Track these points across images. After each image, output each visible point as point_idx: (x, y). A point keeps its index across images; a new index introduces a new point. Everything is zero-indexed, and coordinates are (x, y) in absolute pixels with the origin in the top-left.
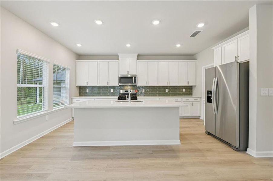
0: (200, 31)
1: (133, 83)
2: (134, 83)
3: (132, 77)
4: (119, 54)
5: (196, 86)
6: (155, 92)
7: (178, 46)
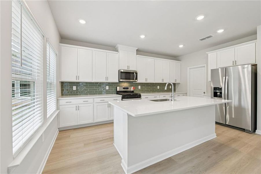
0: (212, 36)
1: (134, 79)
5: (179, 83)
6: (149, 89)
7: (181, 46)
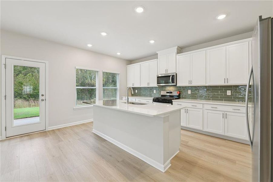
2: (172, 83)
3: (170, 76)
4: (157, 52)
